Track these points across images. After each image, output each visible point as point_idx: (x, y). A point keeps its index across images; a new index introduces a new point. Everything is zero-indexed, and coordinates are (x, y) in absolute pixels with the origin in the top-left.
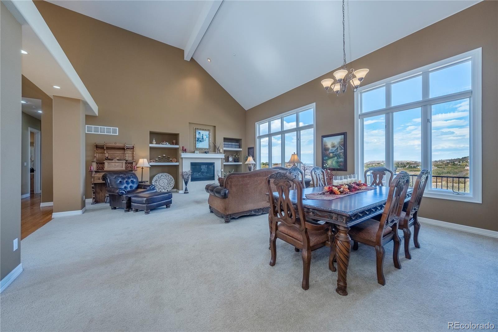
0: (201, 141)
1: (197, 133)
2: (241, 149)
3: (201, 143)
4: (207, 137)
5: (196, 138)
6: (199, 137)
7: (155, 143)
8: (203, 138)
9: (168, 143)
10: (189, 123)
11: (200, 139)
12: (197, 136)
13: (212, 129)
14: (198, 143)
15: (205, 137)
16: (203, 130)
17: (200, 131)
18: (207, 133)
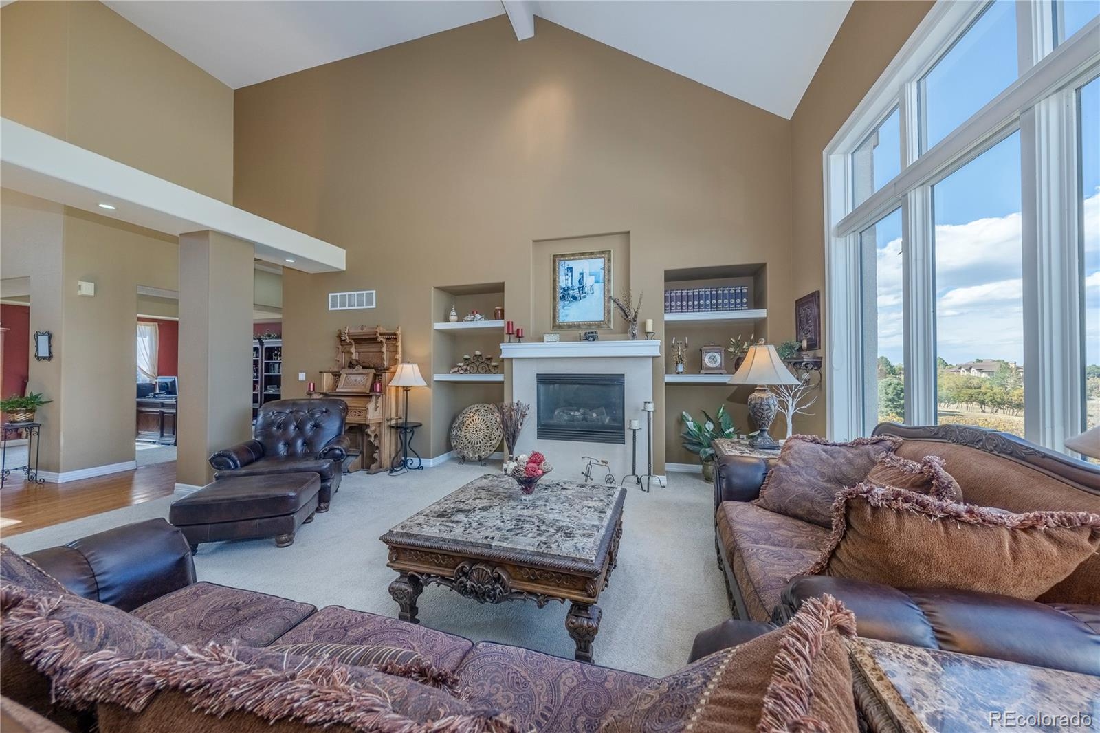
0: (575, 298)
1: (562, 271)
2: (762, 313)
3: (575, 305)
4: (597, 282)
5: (558, 290)
6: (570, 285)
7: (456, 318)
8: (581, 287)
9: (478, 316)
10: (534, 241)
11: (571, 292)
12: (563, 281)
13: (614, 246)
14: (564, 307)
15: (589, 281)
16: (582, 255)
17: (571, 263)
18: (598, 264)
